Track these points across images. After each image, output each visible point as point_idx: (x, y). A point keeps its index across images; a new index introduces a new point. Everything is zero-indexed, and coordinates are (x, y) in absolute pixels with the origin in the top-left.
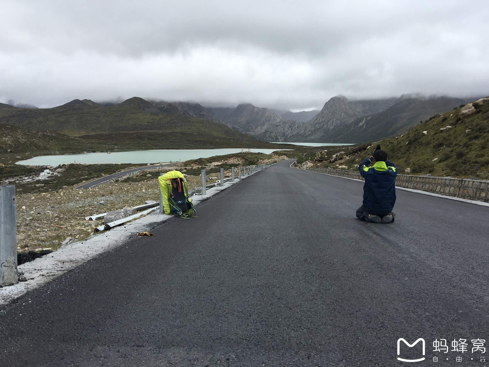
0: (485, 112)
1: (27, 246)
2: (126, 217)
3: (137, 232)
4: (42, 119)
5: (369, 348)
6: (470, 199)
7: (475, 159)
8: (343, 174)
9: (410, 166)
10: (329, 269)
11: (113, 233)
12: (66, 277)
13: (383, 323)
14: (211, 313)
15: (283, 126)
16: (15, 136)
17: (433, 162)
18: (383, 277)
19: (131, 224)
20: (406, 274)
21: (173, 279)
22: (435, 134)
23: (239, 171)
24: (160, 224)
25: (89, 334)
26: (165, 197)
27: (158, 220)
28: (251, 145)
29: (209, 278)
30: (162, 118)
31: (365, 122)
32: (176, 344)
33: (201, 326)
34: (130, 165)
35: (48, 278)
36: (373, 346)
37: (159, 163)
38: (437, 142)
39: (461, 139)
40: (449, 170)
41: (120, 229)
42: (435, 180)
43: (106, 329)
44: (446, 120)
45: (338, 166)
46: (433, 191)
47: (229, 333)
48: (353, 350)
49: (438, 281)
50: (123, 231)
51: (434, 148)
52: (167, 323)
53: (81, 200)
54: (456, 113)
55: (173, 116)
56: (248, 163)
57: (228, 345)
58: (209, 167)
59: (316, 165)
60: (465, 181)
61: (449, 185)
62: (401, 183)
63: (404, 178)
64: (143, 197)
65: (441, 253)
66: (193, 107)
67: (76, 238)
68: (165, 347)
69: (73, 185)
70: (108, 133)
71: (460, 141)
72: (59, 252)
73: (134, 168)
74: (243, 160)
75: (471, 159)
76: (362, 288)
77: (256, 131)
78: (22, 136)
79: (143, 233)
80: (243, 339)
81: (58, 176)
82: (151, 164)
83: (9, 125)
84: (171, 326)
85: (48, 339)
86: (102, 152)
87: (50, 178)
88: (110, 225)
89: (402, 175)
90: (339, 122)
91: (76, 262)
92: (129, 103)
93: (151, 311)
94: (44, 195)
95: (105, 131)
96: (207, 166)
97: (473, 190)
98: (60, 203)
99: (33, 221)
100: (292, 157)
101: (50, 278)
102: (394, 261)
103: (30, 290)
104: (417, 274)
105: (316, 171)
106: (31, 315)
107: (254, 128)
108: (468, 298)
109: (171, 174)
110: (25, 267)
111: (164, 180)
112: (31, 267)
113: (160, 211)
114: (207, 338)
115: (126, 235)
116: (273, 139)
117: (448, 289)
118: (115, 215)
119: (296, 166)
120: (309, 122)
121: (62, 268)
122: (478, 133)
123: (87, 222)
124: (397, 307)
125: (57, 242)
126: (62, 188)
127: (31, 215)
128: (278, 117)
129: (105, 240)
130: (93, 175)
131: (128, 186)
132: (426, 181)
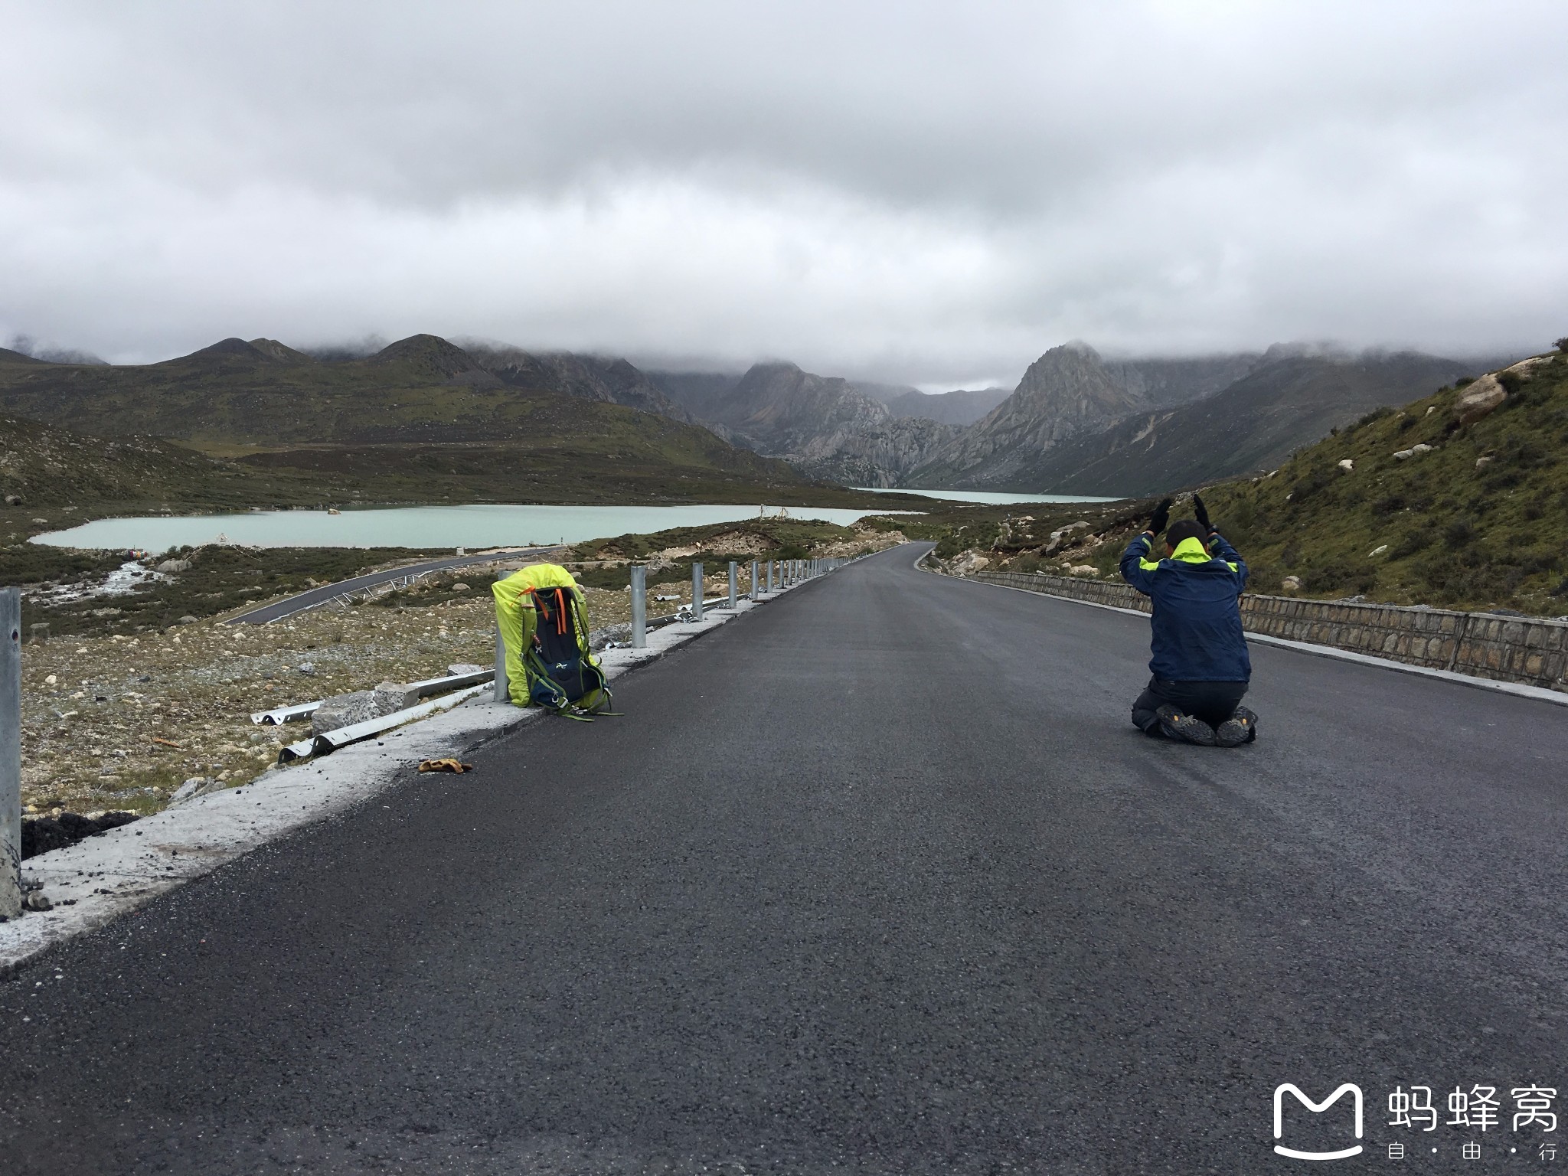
0: (1536, 403)
1: (56, 803)
2: (382, 714)
3: (422, 758)
4: (119, 400)
5: (1192, 1145)
6: (1493, 678)
7: (1507, 550)
8: (1085, 593)
9: (1300, 569)
10: (1052, 886)
11: (340, 762)
12: (181, 897)
13: (1235, 1065)
14: (664, 1024)
15: (894, 436)
16: (31, 453)
17: (1371, 557)
18: (1229, 916)
19: (400, 735)
20: (1302, 908)
21: (536, 911)
22: (1380, 468)
23: (751, 577)
24: (494, 737)
25: (255, 1085)
26: (513, 649)
27: (490, 723)
28: (789, 497)
29: (655, 909)
30: (506, 404)
31: (1154, 431)
32: (546, 1124)
33: (630, 1066)
34: (399, 553)
35: (123, 899)
36: (1206, 1140)
37: (494, 548)
38: (1384, 495)
39: (1460, 487)
40: (1422, 585)
41: (365, 749)
42: (1381, 614)
43: (313, 1072)
44: (1415, 427)
45: (1068, 568)
46: (1375, 650)
47: (725, 1089)
48: (1139, 1151)
49: (1408, 932)
50: (372, 757)
51: (1374, 513)
52: (517, 1055)
53: (237, 660)
54: (1445, 405)
55: (544, 399)
56: (781, 552)
57: (723, 1131)
58: (656, 563)
59: (998, 564)
60: (1476, 619)
61: (1425, 633)
62: (1270, 623)
63: (1280, 606)
64: (440, 653)
65: (1412, 844)
66: (607, 369)
67: (220, 780)
68: (511, 1132)
69: (213, 613)
70: (333, 448)
71: (1458, 493)
72: (162, 817)
73: (415, 563)
74: (764, 544)
75: (1494, 551)
76: (1162, 950)
77: (806, 451)
78: (54, 454)
79: (440, 763)
80: (771, 1110)
81: (166, 582)
82: (467, 551)
83: (12, 417)
84: (529, 1063)
85: (114, 1101)
86: (312, 508)
87: (139, 590)
88: (331, 740)
89: (1275, 599)
90: (1070, 426)
91: (217, 852)
92: (402, 353)
93: (464, 1015)
94: (120, 641)
95: (323, 440)
96: (648, 558)
97: (1500, 649)
98: (169, 668)
99: (80, 724)
100: (920, 537)
101: (130, 902)
102: (1262, 864)
103: (59, 938)
104: (1338, 908)
105: (997, 581)
106: (61, 1021)
107: (799, 441)
108: (1510, 988)
109: (536, 573)
110: (48, 866)
111: (511, 593)
112: (68, 866)
113: (496, 695)
114: (648, 1104)
115: (383, 768)
116: (862, 479)
117: (1441, 957)
118: (348, 709)
119: (933, 565)
120: (977, 426)
121: (169, 869)
122: (1515, 470)
123: (255, 731)
124: (1281, 1013)
125: (155, 793)
126: (180, 623)
127: (73, 703)
128: (878, 409)
129: (313, 783)
130: (280, 582)
131: (392, 616)
132: (1352, 618)
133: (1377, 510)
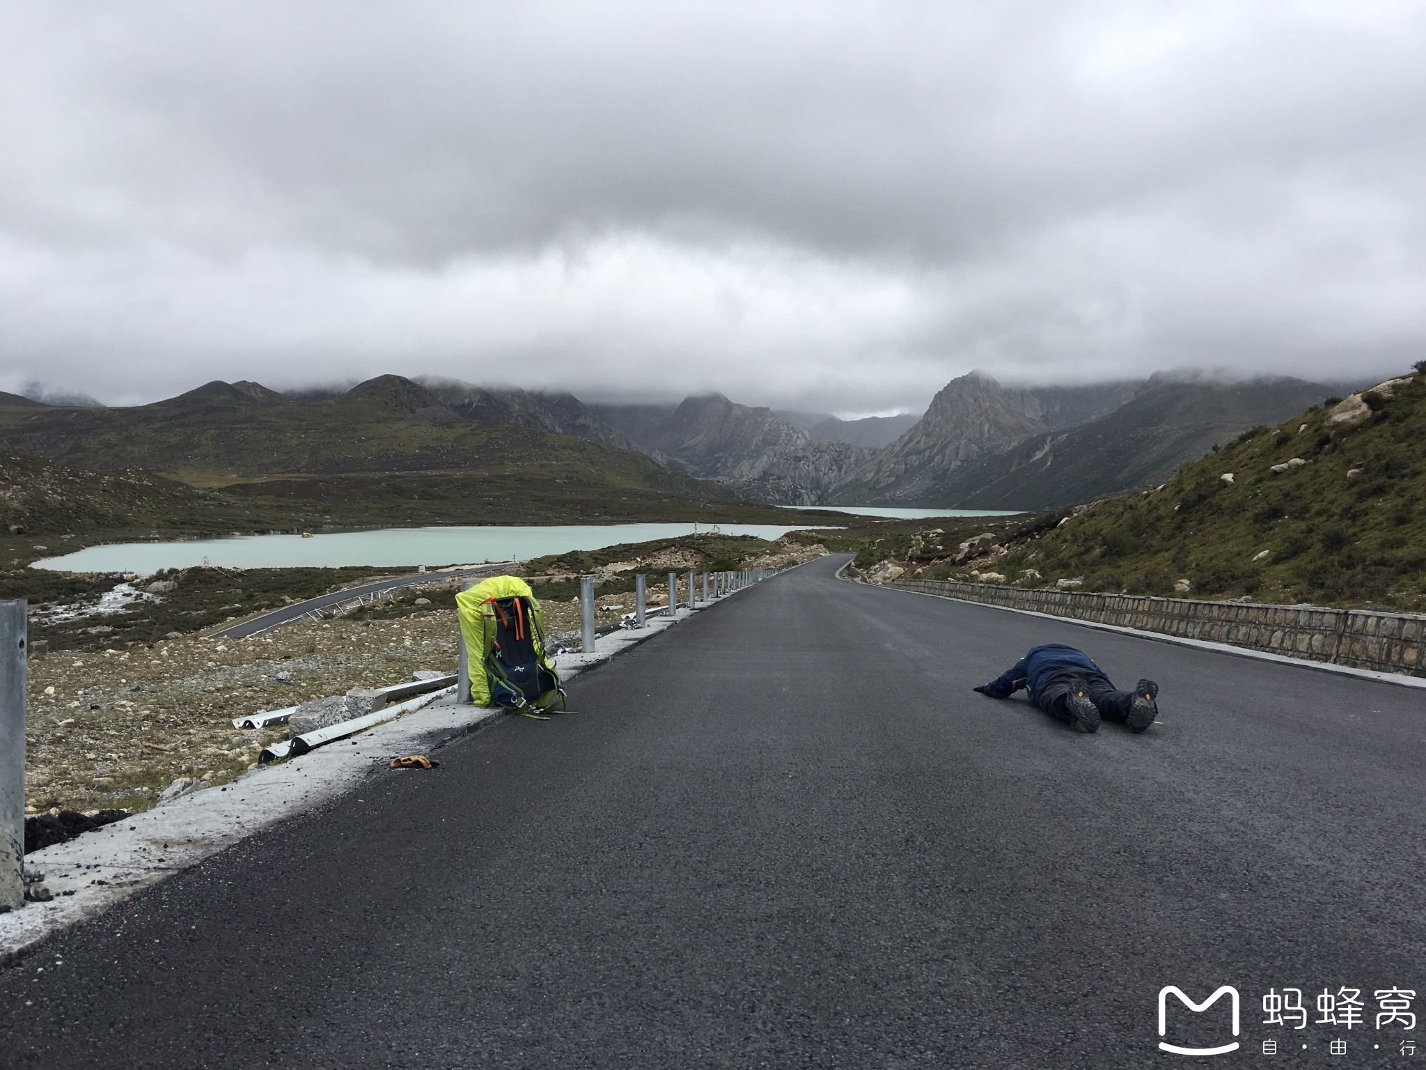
0: (1399, 420)
1: (54, 803)
2: (353, 717)
3: (392, 756)
4: (112, 437)
6: (1373, 669)
7: (1379, 553)
8: (993, 597)
9: (1190, 572)
10: (985, 865)
11: (317, 761)
12: (172, 887)
14: (628, 1000)
15: (815, 459)
16: (33, 486)
17: (1255, 561)
18: (1152, 891)
19: (372, 734)
20: (1220, 882)
21: (503, 895)
22: (1259, 481)
23: (687, 588)
24: (459, 735)
26: (475, 654)
27: (455, 723)
28: (721, 515)
29: (615, 892)
30: (462, 435)
31: (1051, 451)
33: (598, 1042)
34: (366, 571)
35: (118, 890)
37: (453, 565)
38: (1264, 504)
39: (1334, 496)
40: (1303, 586)
41: (340, 748)
42: (1267, 612)
44: (1289, 443)
45: (977, 576)
46: (1262, 646)
49: (1320, 903)
50: (346, 755)
51: (1256, 521)
52: (491, 1032)
53: (220, 670)
54: (1316, 422)
55: (497, 431)
56: (714, 564)
58: (601, 576)
59: (913, 573)
60: (1355, 616)
61: (1309, 629)
62: (1165, 622)
63: (1174, 607)
64: (405, 661)
65: (1317, 822)
66: (555, 402)
67: (205, 780)
69: (197, 629)
70: (305, 478)
71: (1332, 502)
72: (153, 814)
73: (380, 580)
74: (698, 558)
75: (1367, 554)
76: (1093, 924)
77: (736, 473)
78: (54, 487)
79: (410, 760)
81: (154, 602)
82: (428, 569)
83: (16, 455)
84: (502, 1040)
86: (286, 532)
87: (129, 609)
88: (307, 741)
89: (1168, 601)
90: (975, 447)
91: (205, 845)
92: (369, 392)
93: (440, 995)
94: (113, 655)
95: (298, 471)
96: (593, 573)
97: (1378, 643)
98: (157, 679)
99: (76, 730)
100: (840, 549)
101: (125, 892)
102: (1180, 842)
103: (59, 927)
104: (1254, 882)
105: (912, 588)
106: (61, 1004)
107: (729, 464)
109: (495, 584)
110: (48, 860)
111: (473, 603)
112: (67, 859)
113: (459, 697)
115: (356, 765)
116: (786, 498)
117: (1354, 926)
118: (322, 713)
119: (853, 575)
120: (890, 448)
121: (161, 860)
122: (1383, 480)
123: (236, 734)
125: (145, 793)
126: (167, 638)
127: (69, 711)
128: (800, 435)
129: (292, 780)
130: (257, 600)
131: (361, 629)
132: (1240, 617)
133: (1257, 519)
